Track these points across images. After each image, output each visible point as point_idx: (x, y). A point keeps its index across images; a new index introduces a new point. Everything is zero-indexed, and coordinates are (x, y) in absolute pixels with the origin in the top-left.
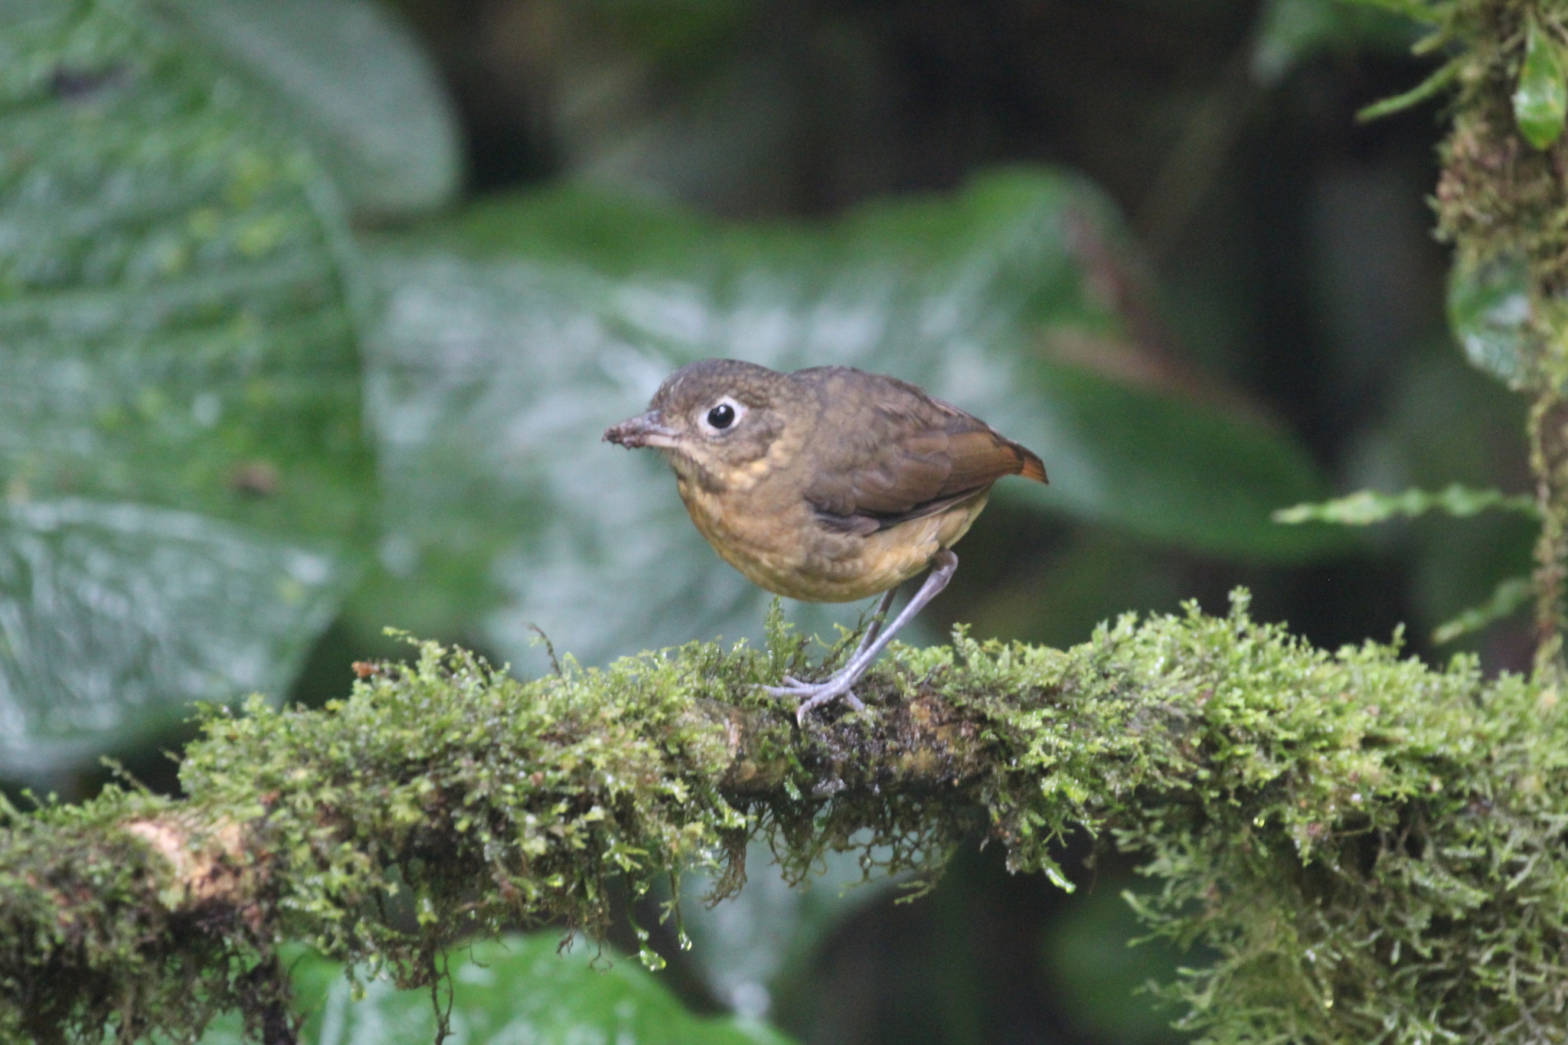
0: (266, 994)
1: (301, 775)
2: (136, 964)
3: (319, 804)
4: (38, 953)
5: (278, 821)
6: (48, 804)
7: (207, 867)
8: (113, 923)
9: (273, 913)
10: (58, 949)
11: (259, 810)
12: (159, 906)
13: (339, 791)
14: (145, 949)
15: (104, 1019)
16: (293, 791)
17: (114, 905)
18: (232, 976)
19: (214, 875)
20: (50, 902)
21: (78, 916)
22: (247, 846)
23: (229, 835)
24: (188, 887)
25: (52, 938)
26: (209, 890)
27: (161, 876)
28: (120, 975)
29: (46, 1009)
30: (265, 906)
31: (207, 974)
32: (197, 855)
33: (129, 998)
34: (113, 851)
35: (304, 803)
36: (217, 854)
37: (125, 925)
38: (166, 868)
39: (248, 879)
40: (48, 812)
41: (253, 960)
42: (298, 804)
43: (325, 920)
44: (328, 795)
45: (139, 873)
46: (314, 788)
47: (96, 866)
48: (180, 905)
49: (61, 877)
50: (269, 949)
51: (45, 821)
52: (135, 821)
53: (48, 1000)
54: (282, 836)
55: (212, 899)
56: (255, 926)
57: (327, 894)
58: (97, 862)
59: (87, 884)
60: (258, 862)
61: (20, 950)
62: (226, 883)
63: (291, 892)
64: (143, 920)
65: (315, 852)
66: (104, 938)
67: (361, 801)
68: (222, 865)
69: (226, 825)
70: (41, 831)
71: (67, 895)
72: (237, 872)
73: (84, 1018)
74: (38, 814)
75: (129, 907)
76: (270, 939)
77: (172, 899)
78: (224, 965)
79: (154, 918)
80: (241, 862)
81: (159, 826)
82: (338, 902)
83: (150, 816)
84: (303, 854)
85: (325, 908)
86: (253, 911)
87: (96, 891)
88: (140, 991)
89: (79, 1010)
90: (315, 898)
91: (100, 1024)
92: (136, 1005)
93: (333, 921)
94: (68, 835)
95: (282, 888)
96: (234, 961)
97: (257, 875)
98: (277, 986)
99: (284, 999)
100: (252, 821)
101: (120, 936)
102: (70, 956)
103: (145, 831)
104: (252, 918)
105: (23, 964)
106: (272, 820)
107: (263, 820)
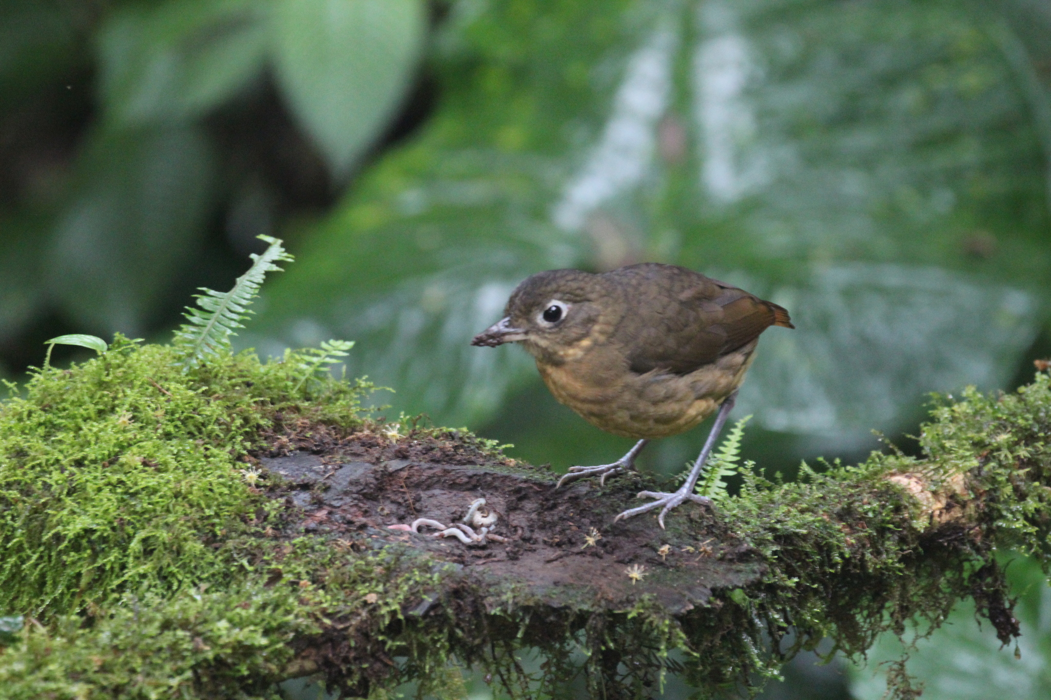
0: (988, 585)
1: (1003, 437)
2: (900, 570)
3: (1018, 458)
4: (833, 566)
5: (990, 470)
6: (835, 466)
7: (944, 502)
8: (883, 544)
9: (990, 531)
10: (847, 562)
11: (975, 463)
12: (913, 530)
13: (1030, 449)
14: (904, 559)
15: (882, 607)
16: (998, 449)
17: (882, 531)
18: (966, 575)
19: (948, 507)
20: (840, 531)
21: (859, 540)
22: (969, 487)
23: (957, 481)
24: (931, 517)
25: (842, 555)
26: (945, 518)
27: (912, 509)
28: (889, 577)
29: (842, 603)
30: (984, 526)
31: (949, 574)
32: (934, 493)
33: (897, 594)
34: (878, 495)
35: (1006, 456)
36: (950, 494)
37: (891, 544)
38: (916, 505)
39: (971, 509)
40: (836, 471)
41: (979, 562)
42: (1002, 458)
43: (1026, 534)
44: (1023, 452)
45: (898, 509)
46: (1012, 447)
47: (868, 505)
48: (926, 528)
49: (846, 514)
50: (990, 555)
51: (833, 478)
52: (893, 475)
53: (843, 596)
54: (993, 480)
55: (948, 523)
56: (978, 541)
57: (1026, 518)
58: (869, 504)
59: (863, 518)
60: (977, 498)
61: (822, 564)
62: (957, 513)
63: (1002, 517)
64: (902, 540)
65: (1016, 489)
66: (877, 553)
67: (1045, 453)
68: (953, 500)
69: (954, 473)
70: (832, 485)
71: (850, 526)
72: (964, 505)
73: (868, 607)
74: (828, 473)
75: (893, 532)
76: (989, 548)
77: (921, 524)
78: (960, 569)
79: (910, 539)
80: (966, 498)
81: (909, 477)
82: (1033, 522)
83: (903, 471)
84: (1008, 490)
85: (1025, 526)
86: (976, 530)
87: (869, 522)
88: (904, 587)
89: (865, 602)
90: (1018, 520)
91: (879, 611)
92: (903, 597)
93: (1030, 534)
94: (849, 486)
95: (995, 514)
96: (966, 565)
97: (978, 506)
98: (996, 580)
99: (1001, 588)
100: (971, 470)
101: (887, 551)
102: (855, 566)
103: (901, 481)
104: (976, 535)
105: (824, 573)
106: (986, 469)
107: (979, 469)
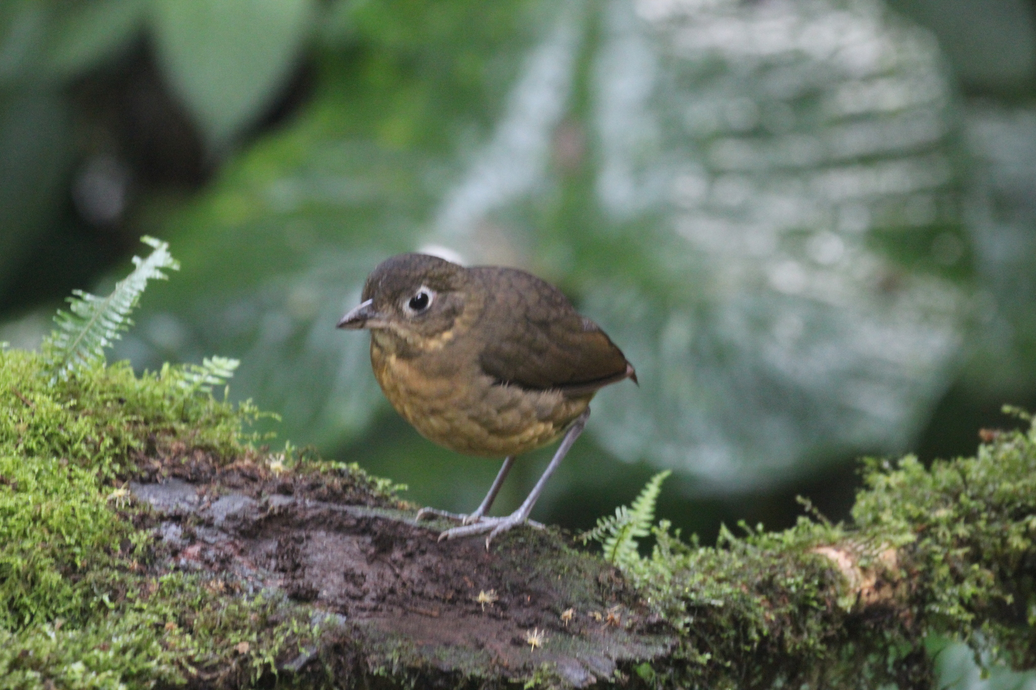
0: (914, 674)
1: (943, 513)
2: (821, 652)
3: (956, 536)
4: (750, 642)
5: (926, 547)
6: (757, 533)
7: (873, 580)
8: (805, 622)
9: (921, 616)
10: (764, 640)
11: (909, 537)
12: (838, 609)
13: (970, 527)
14: (826, 640)
16: (937, 524)
17: (804, 608)
18: (891, 660)
19: (878, 586)
20: (759, 605)
21: (779, 616)
22: (901, 565)
23: (888, 556)
24: (859, 595)
25: (760, 632)
26: (874, 598)
27: (838, 587)
28: (809, 659)
29: (754, 682)
30: (915, 610)
31: (872, 659)
32: (864, 570)
33: (815, 676)
34: (804, 569)
35: (944, 535)
36: (880, 572)
37: (813, 623)
38: (843, 582)
39: (903, 590)
40: (757, 539)
41: (906, 649)
42: (940, 535)
43: (959, 621)
44: (962, 530)
45: (822, 587)
46: (952, 523)
47: (792, 580)
48: (853, 607)
49: (767, 587)
50: (919, 641)
51: (754, 545)
52: (819, 546)
53: (755, 676)
54: (928, 559)
55: (876, 604)
56: (908, 625)
57: (961, 602)
58: (793, 576)
59: (785, 593)
60: (910, 576)
61: (737, 640)
62: (886, 592)
63: (934, 600)
64: (826, 619)
65: (953, 571)
66: (798, 632)
67: (987, 534)
68: (884, 579)
69: (886, 549)
70: (752, 553)
71: (771, 600)
72: (895, 585)
74: (750, 539)
75: (816, 610)
76: (919, 633)
77: (846, 603)
78: (885, 652)
79: (835, 617)
80: (896, 578)
81: (838, 550)
82: (969, 608)
83: (832, 544)
84: (944, 571)
85: (959, 612)
86: (907, 613)
87: (791, 597)
88: (823, 670)
89: (779, 683)
90: (952, 605)
92: (821, 681)
93: (966, 622)
94: (771, 556)
95: (928, 597)
96: (892, 649)
97: (910, 587)
98: (923, 669)
99: (928, 678)
100: (905, 547)
101: (809, 631)
102: (773, 644)
103: (828, 554)
104: (906, 618)
105: (739, 650)
106: (921, 546)
107: (915, 545)
